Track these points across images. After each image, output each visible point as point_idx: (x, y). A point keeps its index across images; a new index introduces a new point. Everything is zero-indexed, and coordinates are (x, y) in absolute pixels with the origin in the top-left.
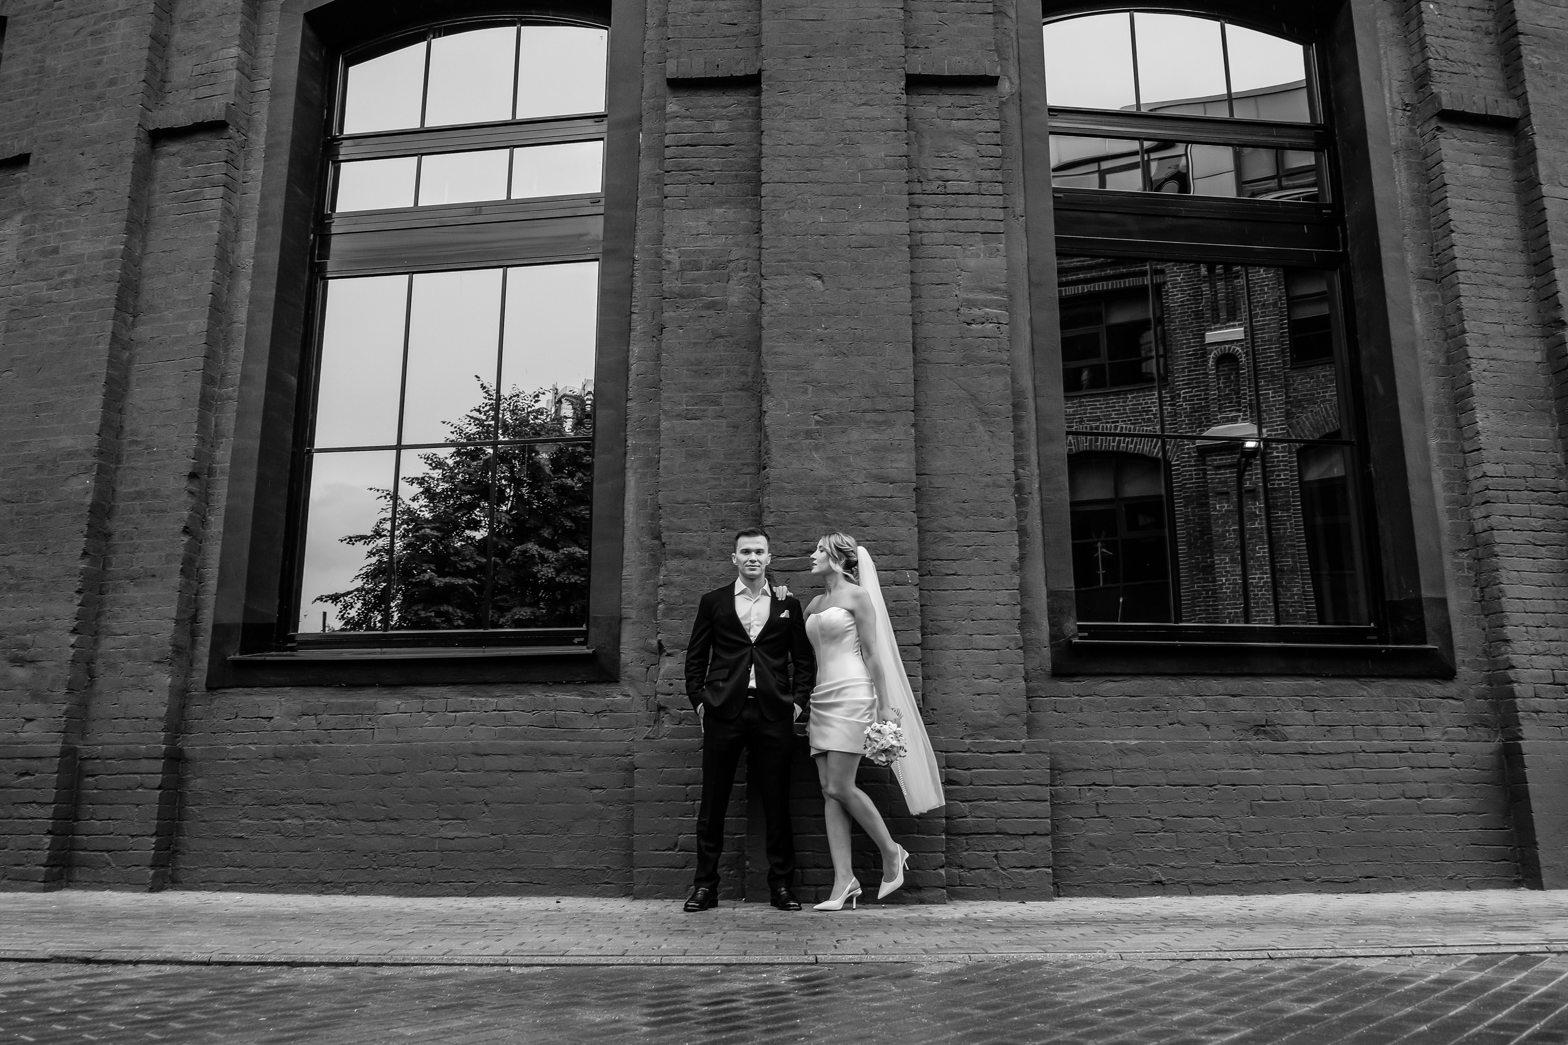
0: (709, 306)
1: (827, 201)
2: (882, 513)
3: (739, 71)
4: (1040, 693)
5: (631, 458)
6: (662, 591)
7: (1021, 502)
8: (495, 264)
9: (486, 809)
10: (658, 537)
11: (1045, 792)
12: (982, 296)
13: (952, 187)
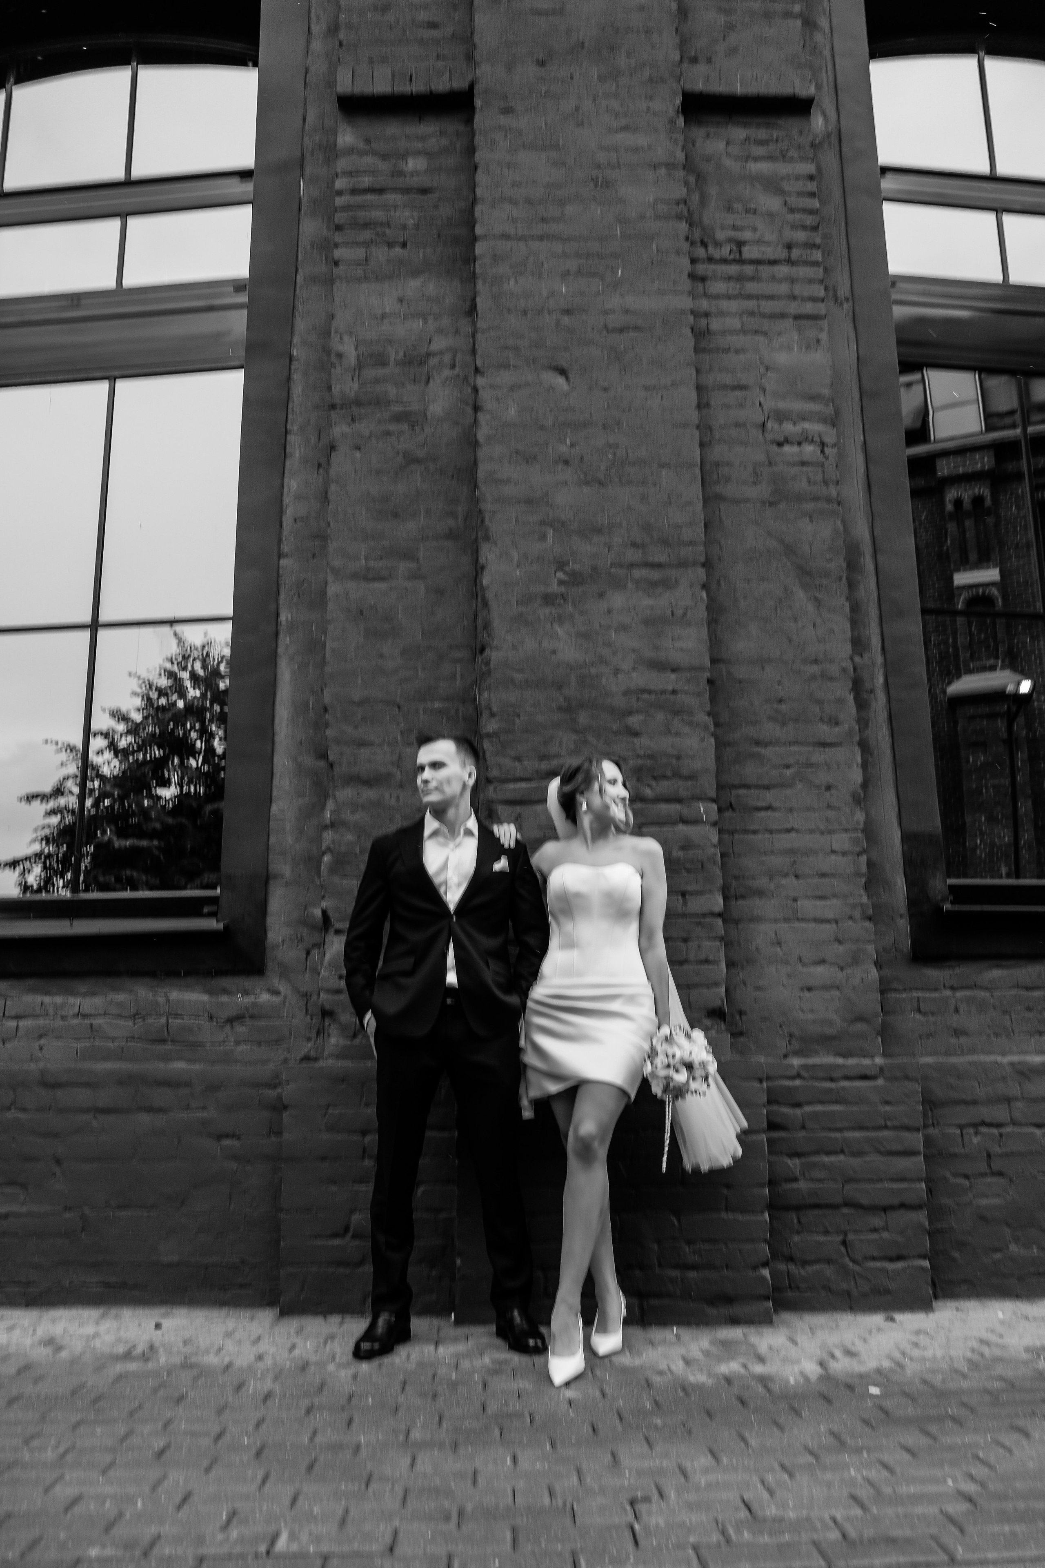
0: (398, 418)
1: (572, 265)
2: (660, 716)
3: (442, 85)
4: (895, 985)
5: (285, 640)
6: (328, 836)
7: (862, 705)
8: (98, 374)
9: (57, 1170)
10: (324, 756)
11: (916, 1140)
12: (798, 406)
13: (749, 252)
